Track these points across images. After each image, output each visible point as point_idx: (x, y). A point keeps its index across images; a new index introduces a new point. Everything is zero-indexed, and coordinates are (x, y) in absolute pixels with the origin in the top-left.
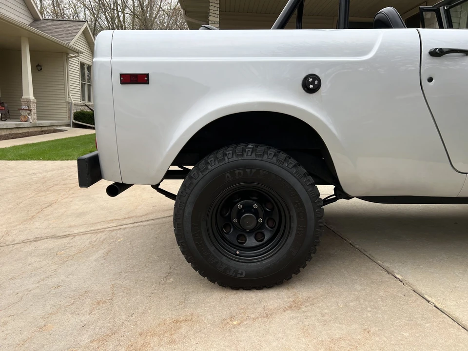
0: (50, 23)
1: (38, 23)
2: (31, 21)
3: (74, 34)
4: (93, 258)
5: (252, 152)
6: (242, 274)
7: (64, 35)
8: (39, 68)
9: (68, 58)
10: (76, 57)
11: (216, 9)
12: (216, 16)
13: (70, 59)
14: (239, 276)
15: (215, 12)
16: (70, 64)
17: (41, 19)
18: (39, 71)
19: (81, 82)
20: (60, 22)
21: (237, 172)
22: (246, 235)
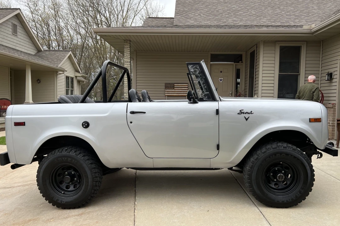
0: (47, 53)
1: (40, 53)
2: (36, 52)
3: (61, 59)
4: (16, 197)
5: (65, 151)
6: (64, 202)
7: (56, 60)
8: (39, 81)
9: (57, 75)
10: (63, 73)
11: (128, 54)
12: (128, 58)
13: (58, 75)
14: (62, 202)
15: (127, 56)
16: (58, 78)
17: (43, 50)
18: (39, 83)
19: (66, 88)
20: (54, 52)
21: (59, 159)
22: (70, 185)
